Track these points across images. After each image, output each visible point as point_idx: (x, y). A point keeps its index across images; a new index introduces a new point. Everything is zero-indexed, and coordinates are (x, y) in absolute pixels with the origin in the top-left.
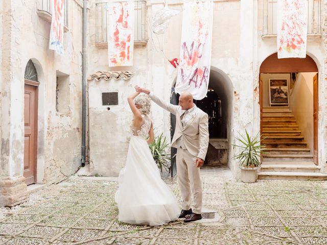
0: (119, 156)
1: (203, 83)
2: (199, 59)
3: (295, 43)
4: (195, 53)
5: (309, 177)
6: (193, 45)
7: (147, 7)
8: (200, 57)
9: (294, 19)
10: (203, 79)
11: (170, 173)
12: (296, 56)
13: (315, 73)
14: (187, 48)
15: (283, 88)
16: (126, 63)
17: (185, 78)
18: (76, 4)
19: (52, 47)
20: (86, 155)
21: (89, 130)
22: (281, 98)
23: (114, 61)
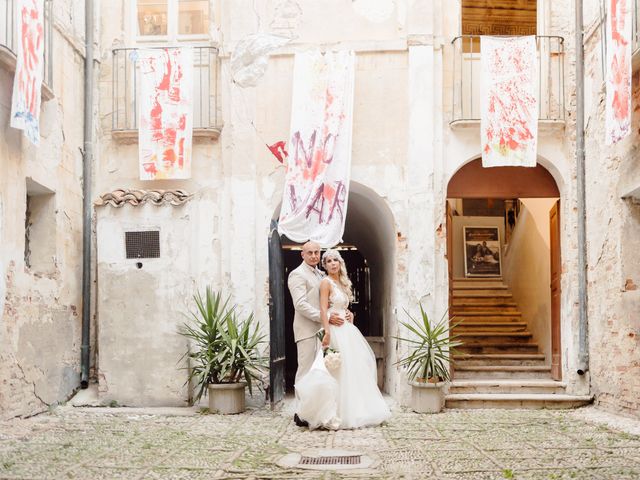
0: (161, 364)
1: (336, 214)
2: (327, 165)
3: (516, 137)
4: (319, 153)
5: (544, 401)
6: (314, 137)
7: (220, 59)
8: (329, 162)
9: (513, 90)
10: (334, 206)
11: (267, 399)
12: (517, 164)
13: (554, 201)
14: (302, 142)
15: (490, 244)
16: (177, 173)
17: (298, 205)
18: (71, 49)
19: (16, 123)
20: (92, 364)
21: (97, 313)
22: (487, 264)
23: (152, 170)
